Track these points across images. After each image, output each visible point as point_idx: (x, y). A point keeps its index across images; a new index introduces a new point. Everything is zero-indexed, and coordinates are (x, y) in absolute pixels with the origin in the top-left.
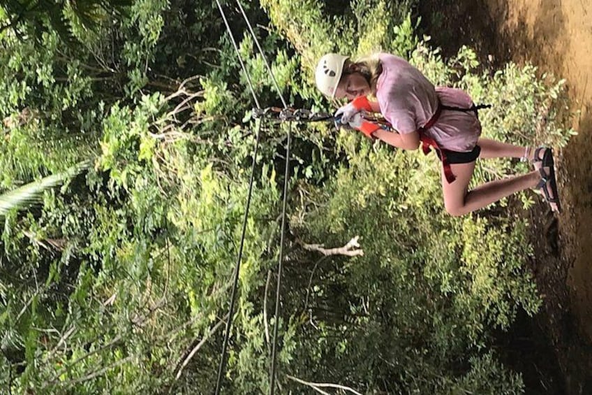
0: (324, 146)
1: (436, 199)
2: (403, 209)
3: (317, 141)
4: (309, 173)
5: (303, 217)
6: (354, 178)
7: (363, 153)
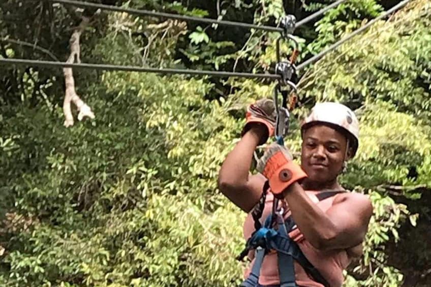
0: (240, 60)
1: (159, 240)
2: (142, 189)
3: (248, 49)
4: (198, 37)
5: (123, 28)
6: (190, 108)
7: (230, 123)
